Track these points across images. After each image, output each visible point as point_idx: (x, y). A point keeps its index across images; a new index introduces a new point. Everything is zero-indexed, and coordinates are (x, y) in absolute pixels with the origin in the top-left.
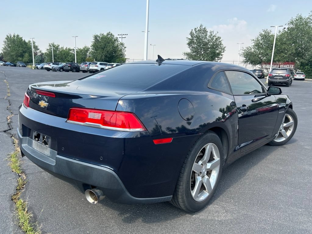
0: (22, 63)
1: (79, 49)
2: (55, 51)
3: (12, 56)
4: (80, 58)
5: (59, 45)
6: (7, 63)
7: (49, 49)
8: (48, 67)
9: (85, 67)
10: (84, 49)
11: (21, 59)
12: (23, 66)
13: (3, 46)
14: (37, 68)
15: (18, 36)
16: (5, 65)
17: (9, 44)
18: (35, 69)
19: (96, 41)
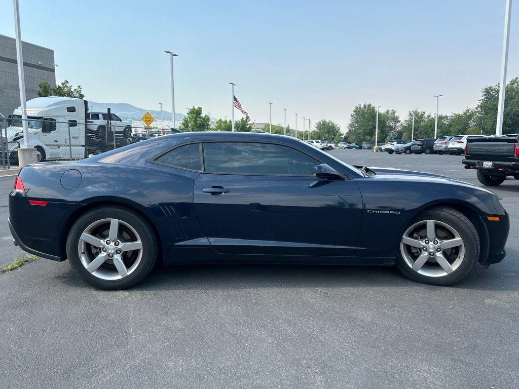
0: (369, 143)
1: (456, 115)
2: (416, 122)
3: (359, 134)
4: (456, 131)
5: (424, 113)
6: (351, 145)
7: (408, 120)
8: (389, 147)
9: (440, 145)
10: (465, 114)
11: (369, 138)
12: (368, 149)
13: (350, 122)
14: (380, 149)
15: (369, 105)
16: (349, 148)
17: (356, 119)
18: (377, 151)
19: (487, 98)
